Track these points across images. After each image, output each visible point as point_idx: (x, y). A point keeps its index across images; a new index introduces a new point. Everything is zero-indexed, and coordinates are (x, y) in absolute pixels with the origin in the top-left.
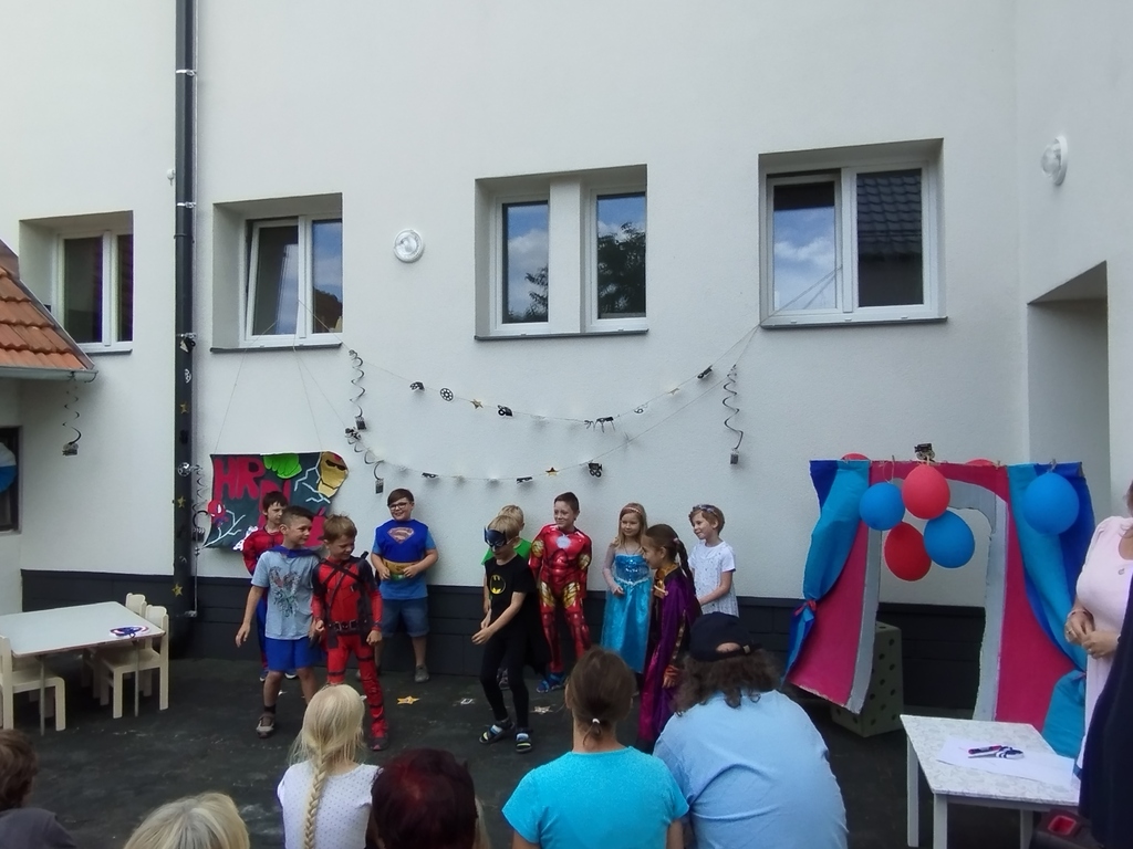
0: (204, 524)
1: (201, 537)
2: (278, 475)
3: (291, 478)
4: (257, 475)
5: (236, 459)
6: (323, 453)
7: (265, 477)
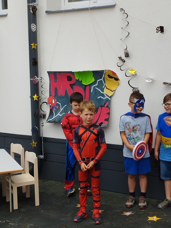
0: (46, 109)
1: (44, 116)
2: (82, 83)
3: (89, 85)
4: (71, 82)
5: (60, 74)
6: (106, 70)
7: (76, 84)
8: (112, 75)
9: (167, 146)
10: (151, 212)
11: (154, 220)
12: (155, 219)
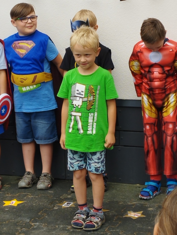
9: (24, 89)
10: (8, 194)
11: (13, 205)
12: (15, 203)
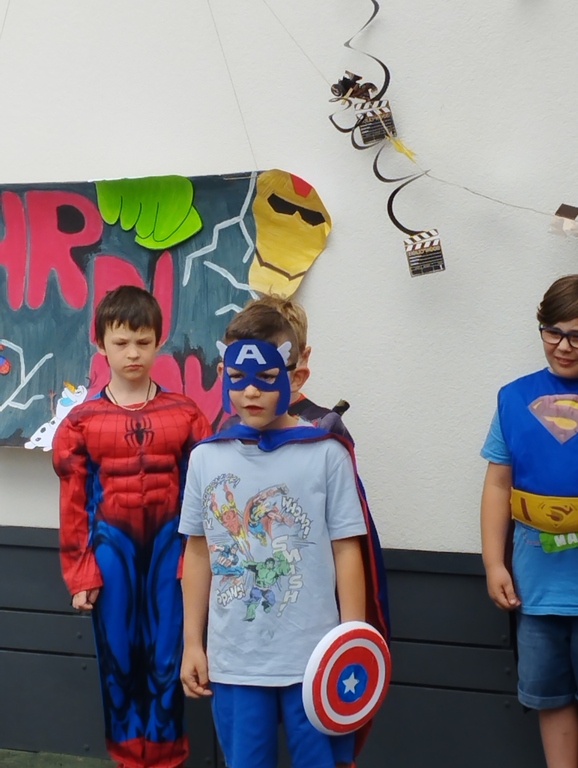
2: (138, 240)
3: (173, 249)
4: (80, 239)
5: (21, 196)
6: (259, 173)
7: (102, 247)
8: (288, 195)
9: (560, 542)
